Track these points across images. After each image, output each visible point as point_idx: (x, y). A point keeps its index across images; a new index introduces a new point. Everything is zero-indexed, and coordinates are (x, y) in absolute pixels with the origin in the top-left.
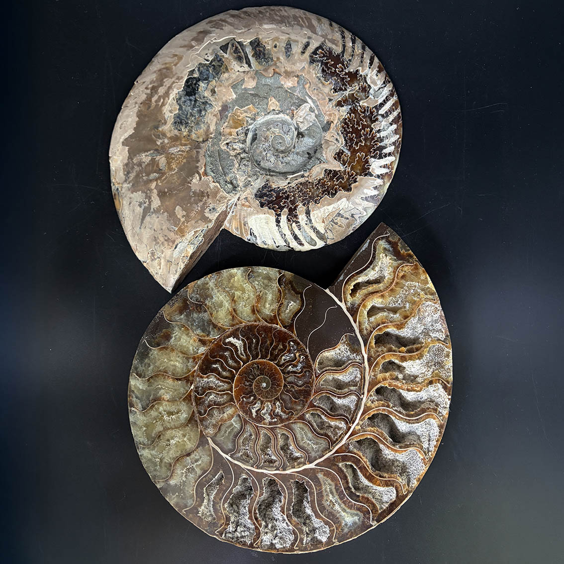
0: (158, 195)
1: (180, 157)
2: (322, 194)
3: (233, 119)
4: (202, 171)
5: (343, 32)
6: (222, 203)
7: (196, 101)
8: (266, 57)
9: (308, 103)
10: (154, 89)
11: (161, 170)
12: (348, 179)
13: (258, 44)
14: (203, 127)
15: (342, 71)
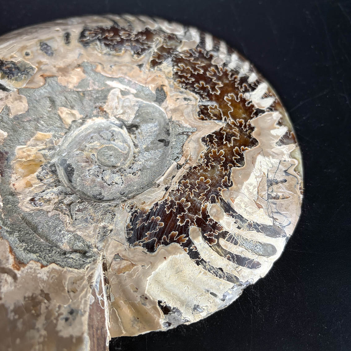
2: (226, 169)
4: (10, 263)
6: (81, 292)
8: (22, 69)
12: (241, 131)
15: (130, 35)
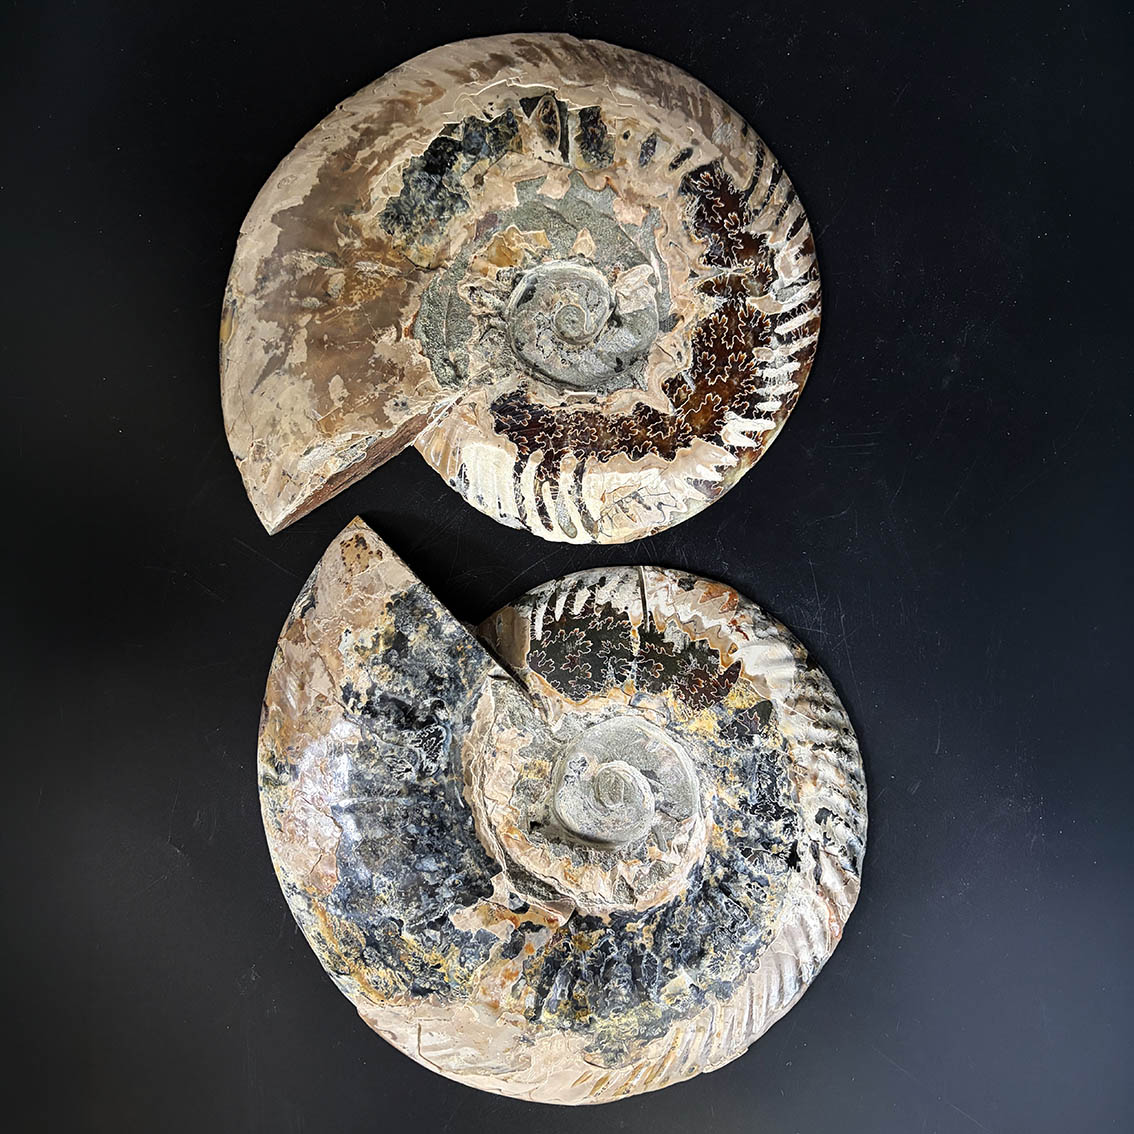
0: (307, 342)
1: (374, 283)
2: (618, 447)
3: (499, 247)
4: (406, 325)
5: (761, 153)
6: (424, 399)
7: (440, 186)
8: (602, 150)
9: (650, 264)
10: (368, 136)
11: (330, 296)
12: (675, 436)
13: (596, 119)
14: (437, 242)
15: (735, 227)
